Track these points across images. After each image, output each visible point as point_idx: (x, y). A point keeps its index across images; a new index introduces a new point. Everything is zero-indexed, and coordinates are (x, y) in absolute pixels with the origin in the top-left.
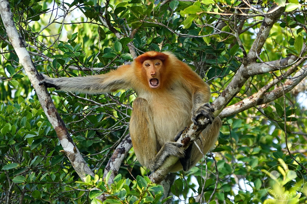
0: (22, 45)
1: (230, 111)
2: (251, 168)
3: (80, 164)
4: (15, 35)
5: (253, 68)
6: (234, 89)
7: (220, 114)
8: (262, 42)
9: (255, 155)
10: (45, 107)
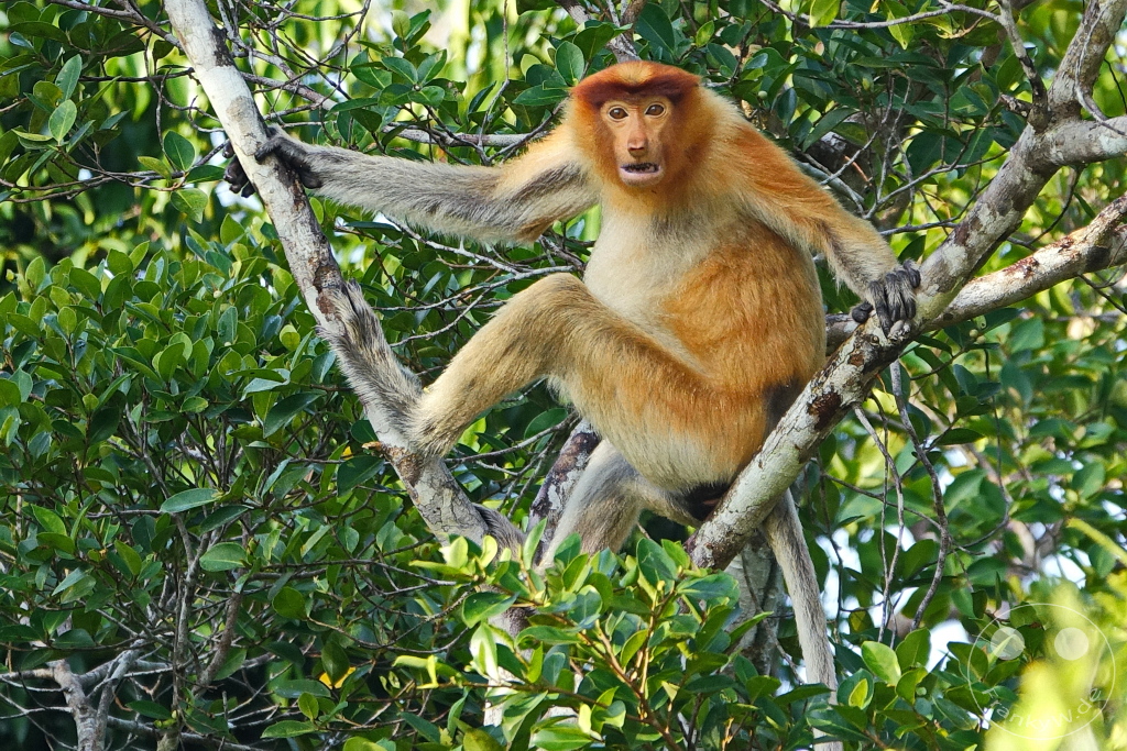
0: (223, 58)
1: (987, 294)
2: (1079, 498)
3: (440, 494)
4: (196, 21)
5: (1068, 139)
6: (999, 218)
7: (951, 305)
8: (1100, 43)
9: (1093, 450)
10: (309, 284)
